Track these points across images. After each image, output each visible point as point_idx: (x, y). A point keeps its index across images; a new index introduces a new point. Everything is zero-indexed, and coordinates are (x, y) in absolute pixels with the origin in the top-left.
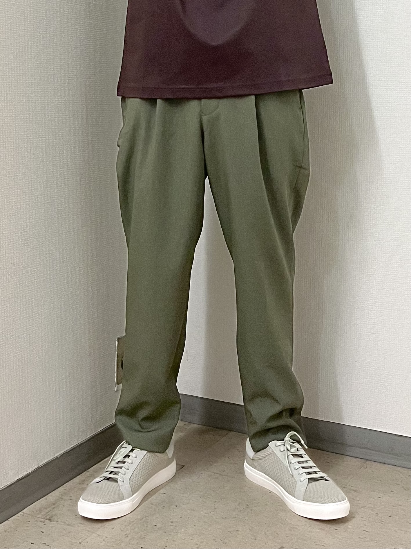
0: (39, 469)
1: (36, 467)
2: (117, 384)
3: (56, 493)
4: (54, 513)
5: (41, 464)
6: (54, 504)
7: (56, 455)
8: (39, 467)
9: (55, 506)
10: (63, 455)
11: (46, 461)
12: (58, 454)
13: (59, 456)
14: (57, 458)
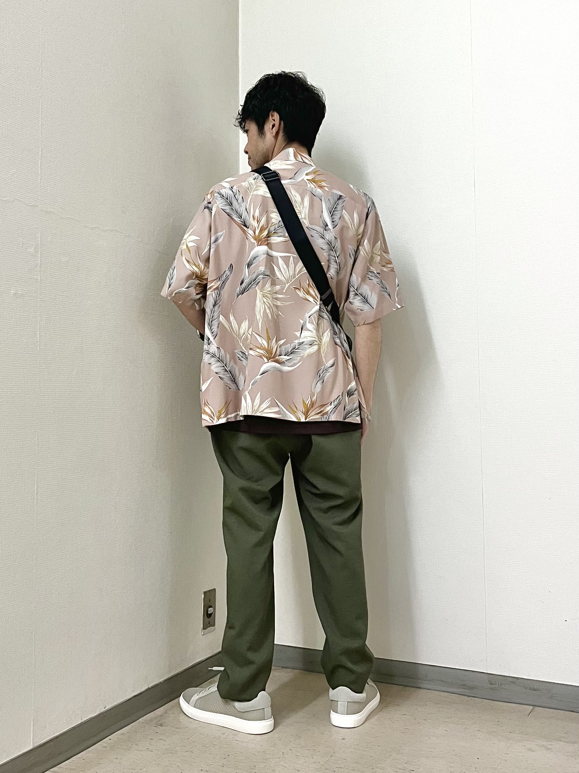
0: (148, 689)
1: (147, 688)
2: (204, 629)
3: (162, 709)
4: (163, 721)
5: (150, 686)
6: (161, 716)
7: (161, 681)
8: (148, 688)
9: (163, 717)
10: (165, 681)
11: (153, 684)
12: (162, 680)
13: (162, 682)
14: (161, 683)
